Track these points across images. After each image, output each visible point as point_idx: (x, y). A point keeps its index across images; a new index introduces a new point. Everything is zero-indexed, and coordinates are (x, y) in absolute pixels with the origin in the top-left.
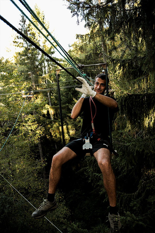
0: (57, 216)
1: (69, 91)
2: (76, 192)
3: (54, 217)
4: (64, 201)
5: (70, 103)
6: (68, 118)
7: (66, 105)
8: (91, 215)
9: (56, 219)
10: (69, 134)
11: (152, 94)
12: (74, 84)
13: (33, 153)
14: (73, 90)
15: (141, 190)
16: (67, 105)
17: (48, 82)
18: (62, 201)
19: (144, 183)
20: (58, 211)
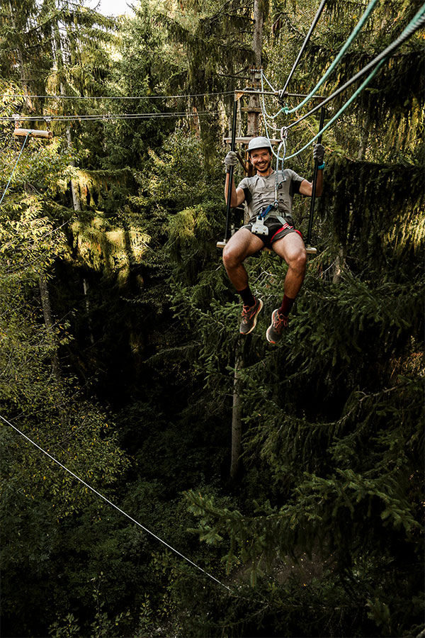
0: (97, 469)
1: (135, 129)
2: (141, 410)
3: (90, 472)
4: (115, 434)
5: (135, 164)
6: (127, 207)
7: (124, 169)
8: (177, 465)
9: (96, 477)
10: (130, 254)
11: (415, 170)
12: (151, 108)
13: (28, 305)
14: (148, 125)
15: (356, 417)
16: (127, 170)
17: (66, 92)
18: (109, 434)
19: (366, 398)
20: (98, 458)
